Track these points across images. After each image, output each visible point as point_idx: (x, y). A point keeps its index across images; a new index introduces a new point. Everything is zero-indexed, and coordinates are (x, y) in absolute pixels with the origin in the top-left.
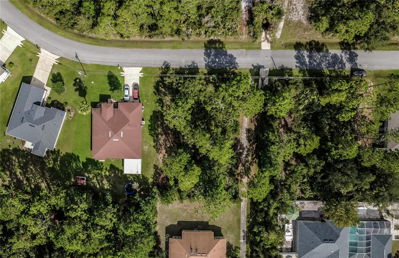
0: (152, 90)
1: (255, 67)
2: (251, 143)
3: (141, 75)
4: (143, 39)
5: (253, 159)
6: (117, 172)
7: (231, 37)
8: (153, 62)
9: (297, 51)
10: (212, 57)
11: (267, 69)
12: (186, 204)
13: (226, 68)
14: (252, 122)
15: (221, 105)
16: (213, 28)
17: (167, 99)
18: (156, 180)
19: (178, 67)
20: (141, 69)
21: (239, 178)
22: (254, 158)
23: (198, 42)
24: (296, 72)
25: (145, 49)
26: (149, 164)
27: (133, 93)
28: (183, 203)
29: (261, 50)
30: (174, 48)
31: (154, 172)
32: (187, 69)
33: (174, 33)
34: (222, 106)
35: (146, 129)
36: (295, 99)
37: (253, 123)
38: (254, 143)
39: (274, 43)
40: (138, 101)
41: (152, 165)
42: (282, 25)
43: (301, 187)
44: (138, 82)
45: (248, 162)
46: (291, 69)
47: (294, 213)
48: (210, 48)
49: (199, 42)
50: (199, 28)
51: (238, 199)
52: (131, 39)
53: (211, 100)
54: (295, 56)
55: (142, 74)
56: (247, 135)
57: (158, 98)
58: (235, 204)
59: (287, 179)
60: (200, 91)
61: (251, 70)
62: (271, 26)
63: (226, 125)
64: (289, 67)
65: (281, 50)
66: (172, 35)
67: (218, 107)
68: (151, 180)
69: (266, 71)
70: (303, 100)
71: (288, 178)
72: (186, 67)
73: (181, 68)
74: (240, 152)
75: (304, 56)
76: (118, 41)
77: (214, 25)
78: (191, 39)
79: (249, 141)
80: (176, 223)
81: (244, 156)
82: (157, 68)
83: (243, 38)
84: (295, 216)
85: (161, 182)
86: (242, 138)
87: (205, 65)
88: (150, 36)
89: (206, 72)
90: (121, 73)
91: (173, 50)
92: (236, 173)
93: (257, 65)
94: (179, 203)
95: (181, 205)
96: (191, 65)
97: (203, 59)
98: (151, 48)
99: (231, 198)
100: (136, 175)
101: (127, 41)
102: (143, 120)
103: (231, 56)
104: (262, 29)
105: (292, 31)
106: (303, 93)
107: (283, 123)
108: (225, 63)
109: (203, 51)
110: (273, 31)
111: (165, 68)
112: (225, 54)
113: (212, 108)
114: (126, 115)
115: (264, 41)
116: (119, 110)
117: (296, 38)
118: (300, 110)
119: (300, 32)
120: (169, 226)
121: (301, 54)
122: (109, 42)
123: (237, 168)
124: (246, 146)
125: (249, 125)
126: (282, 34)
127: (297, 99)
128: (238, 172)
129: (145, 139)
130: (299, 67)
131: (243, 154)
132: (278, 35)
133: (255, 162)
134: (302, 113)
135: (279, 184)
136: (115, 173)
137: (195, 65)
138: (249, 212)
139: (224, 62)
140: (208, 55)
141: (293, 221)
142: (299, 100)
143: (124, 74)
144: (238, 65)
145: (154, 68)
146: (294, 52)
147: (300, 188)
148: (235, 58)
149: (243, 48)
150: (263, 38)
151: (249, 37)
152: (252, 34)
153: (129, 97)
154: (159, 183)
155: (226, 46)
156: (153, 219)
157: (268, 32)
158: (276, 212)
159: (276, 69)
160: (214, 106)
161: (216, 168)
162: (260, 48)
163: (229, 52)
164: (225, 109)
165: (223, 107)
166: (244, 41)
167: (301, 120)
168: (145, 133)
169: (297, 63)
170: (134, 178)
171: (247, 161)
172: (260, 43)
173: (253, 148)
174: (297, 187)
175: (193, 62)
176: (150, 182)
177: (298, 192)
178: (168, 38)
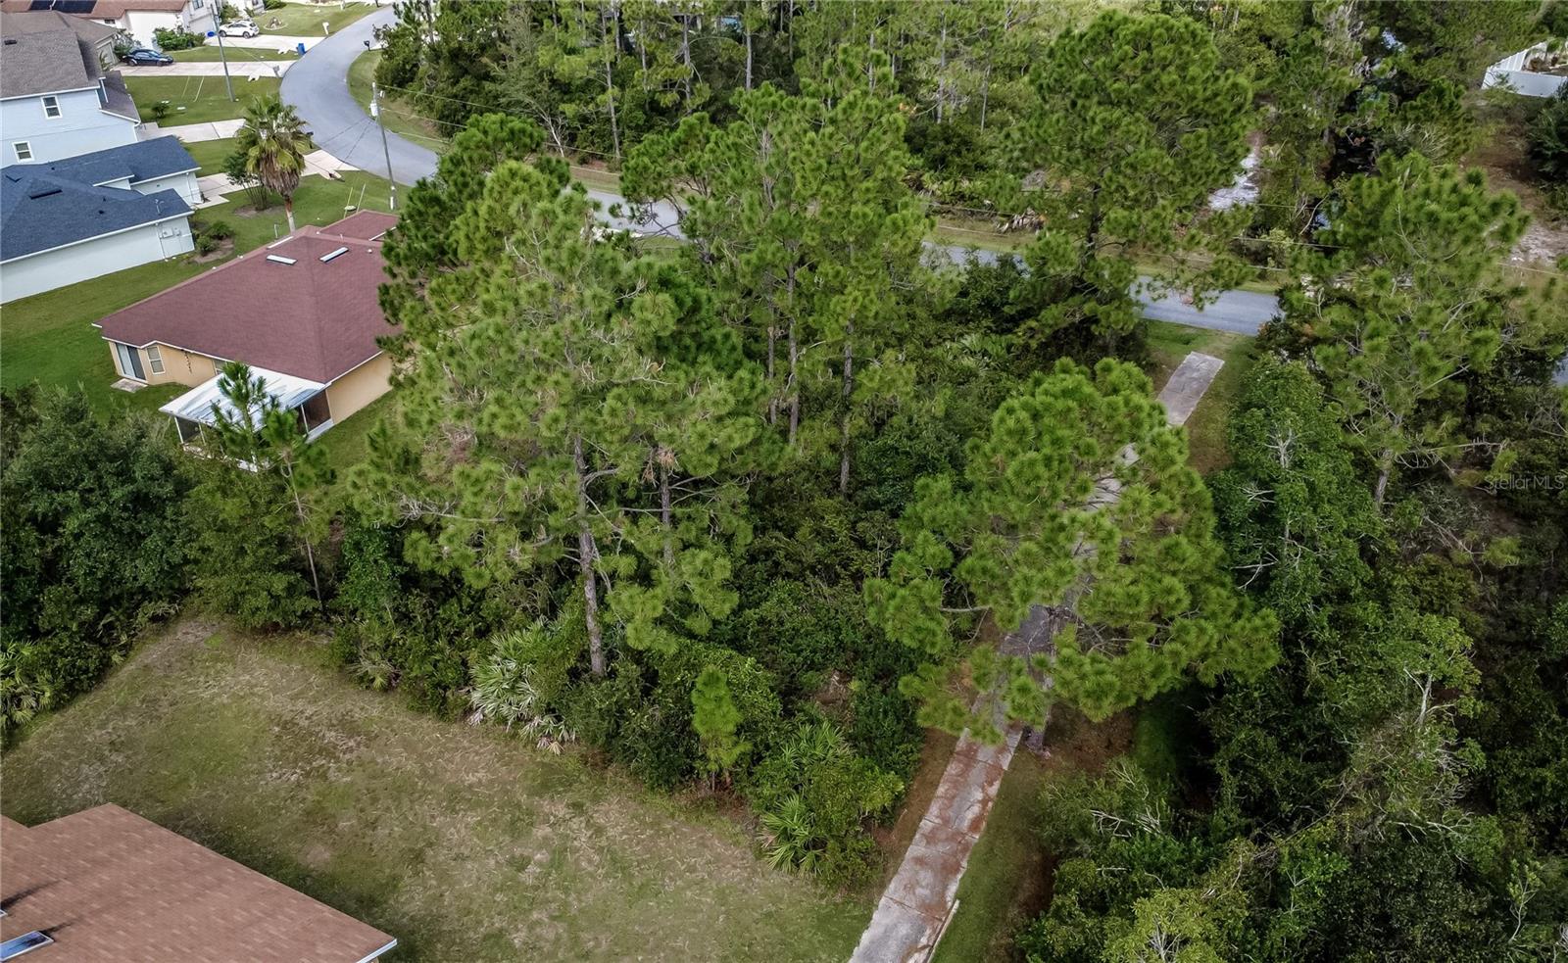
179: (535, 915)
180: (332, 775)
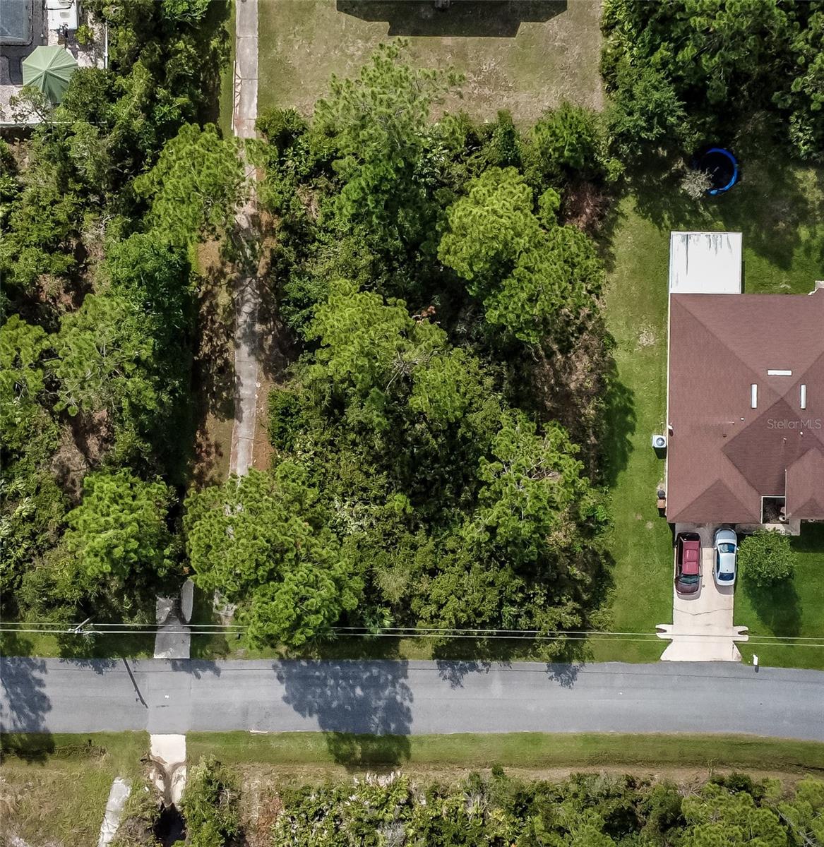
0: (624, 574)
1: (210, 665)
2: (219, 361)
3: (669, 631)
4: (658, 776)
5: (209, 294)
6: (763, 236)
7: (309, 783)
8: (619, 681)
9: (41, 729)
10: (381, 703)
11: (162, 656)
12: (485, 106)
13: (325, 658)
14: (217, 446)
15: (344, 514)
16: (383, 820)
17: (561, 535)
18: (606, 205)
19: (516, 663)
20: (667, 655)
21: (265, 217)
22: (203, 300)
23: (438, 762)
24: (46, 648)
25: (653, 732)
26: (633, 272)
27: (698, 561)
28: (500, 114)
29: (186, 730)
30: (535, 739)
31: (613, 240)
32: (481, 655)
33: (537, 799)
34: (342, 511)
35: (644, 411)
36: (47, 541)
37: (212, 440)
38: (208, 359)
39: (138, 760)
40: (678, 529)
41: (623, 266)
42: (104, 829)
43: (16, 182)
44: (678, 602)
45: (230, 281)
46: (66, 655)
47: (46, 73)
48: (389, 737)
49: (436, 762)
50: (438, 818)
51: (273, 132)
52: (704, 774)
53: (388, 534)
54: (50, 708)
55: (661, 636)
56: (238, 392)
57: (598, 539)
58: (283, 107)
59: (75, 217)
60: (433, 572)
61: (226, 652)
62: (149, 824)
63: (327, 436)
64: (72, 666)
65: (109, 730)
66: (544, 788)
67: (359, 507)
68: (628, 204)
69: (163, 649)
70: (18, 536)
71: (70, 218)
72: (485, 664)
73: (506, 658)
74: (263, 320)
75: (13, 707)
76: (758, 765)
77: (378, 831)
78: (465, 774)
79: (227, 370)
80: (524, 26)
81: (247, 308)
82: (602, 660)
83: (261, 778)
84: (38, 63)
85: (584, 199)
86: (259, 379)
87: (410, 673)
88: (631, 783)
89: (406, 646)
90: (746, 638)
91: (540, 730)
92: (282, 236)
93: (200, 672)
94: (512, 109)
95: (505, 101)
96: (464, 670)
97: (415, 696)
98: (627, 739)
99: (302, 133)
100: (690, 226)
101: (722, 763)
102: (661, 453)
103: (302, 707)
104: (185, 813)
105: (67, 807)
106: (19, 562)
107: (93, 443)
108: (325, 678)
109: (418, 727)
110: (139, 808)
111: (570, 660)
112: (325, 715)
113: (381, 501)
114: (735, 472)
115: (176, 766)
116: (760, 494)
117: (50, 781)
118: (28, 495)
119: (35, 802)
120: (553, 15)
121: (26, 716)
122: (793, 761)
123: (276, 257)
124: (237, 346)
125: (230, 432)
126: (107, 795)
127: (40, 539)
128: (270, 243)
129: (652, 371)
130: (33, 666)
131: (251, 314)
132: (120, 792)
133: (200, 281)
134: (18, 484)
135: (107, 195)
136: (773, 234)
137: (448, 672)
138: (222, 75)
139: (331, 682)
140: (398, 712)
141: (44, 41)
142: (33, 536)
143: (734, 633)
144: (276, 674)
145: (615, 658)
146: (54, 723)
147: (21, 179)
148: (286, 699)
149: (259, 738)
150: (179, 778)
151: (237, 783)
152: (228, 794)
153: (719, 541)
154: (595, 194)
155: (324, 745)
156: (620, 44)
157: (159, 802)
158: (121, 81)
159: (124, 656)
160: (374, 508)
161: (366, 259)
162: (193, 739)
163: (311, 724)
164: (332, 499)
165: (337, 505)
166: (256, 764)
167: (22, 454)
168: (650, 399)
169: (40, 683)
170: (695, 212)
171: (233, 285)
172: (191, 761)
173: (210, 340)
174: (32, 181)
175: (455, 682)
176: (630, 198)
177: (26, 160)
178: (558, 776)
179: (360, 53)
180: (472, 75)
